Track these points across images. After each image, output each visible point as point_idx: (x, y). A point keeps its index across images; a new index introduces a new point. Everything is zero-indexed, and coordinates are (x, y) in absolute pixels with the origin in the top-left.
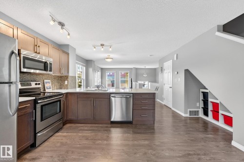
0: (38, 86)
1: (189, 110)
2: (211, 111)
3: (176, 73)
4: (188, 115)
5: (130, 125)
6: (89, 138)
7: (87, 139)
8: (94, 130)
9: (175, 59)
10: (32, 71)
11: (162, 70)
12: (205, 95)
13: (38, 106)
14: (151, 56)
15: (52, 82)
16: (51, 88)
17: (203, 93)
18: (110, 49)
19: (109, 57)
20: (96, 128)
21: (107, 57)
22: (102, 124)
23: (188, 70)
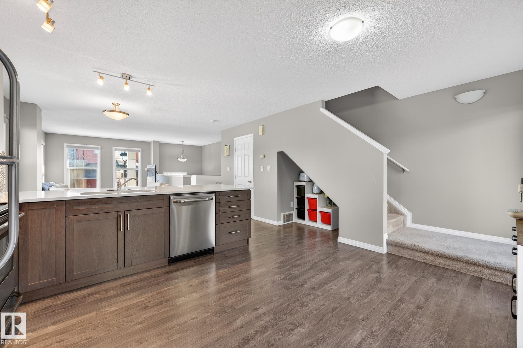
1: (282, 214)
2: (307, 210)
3: (262, 157)
4: (281, 223)
6: (150, 305)
7: (146, 308)
8: (140, 288)
9: (260, 133)
11: (230, 150)
12: (301, 190)
14: (215, 121)
17: (298, 187)
18: (149, 93)
19: (117, 108)
21: (112, 107)
23: (283, 152)
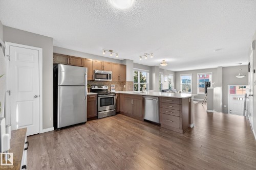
0: (106, 88)
5: (156, 127)
8: (128, 121)
10: (99, 80)
13: (99, 98)
15: (116, 86)
16: (115, 90)
19: (164, 62)
20: (130, 121)
22: (138, 119)
